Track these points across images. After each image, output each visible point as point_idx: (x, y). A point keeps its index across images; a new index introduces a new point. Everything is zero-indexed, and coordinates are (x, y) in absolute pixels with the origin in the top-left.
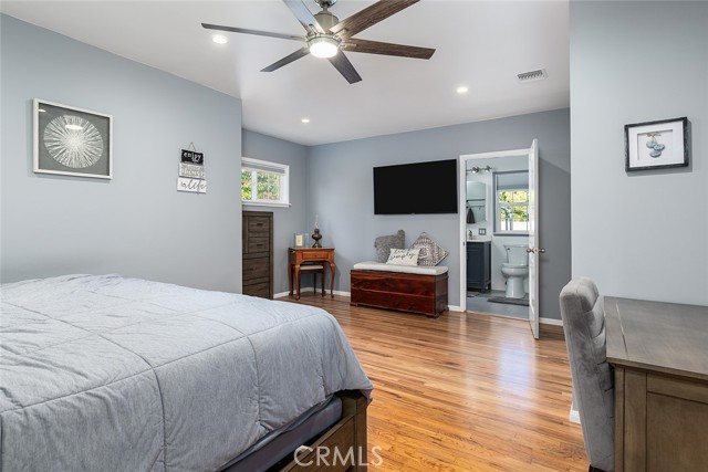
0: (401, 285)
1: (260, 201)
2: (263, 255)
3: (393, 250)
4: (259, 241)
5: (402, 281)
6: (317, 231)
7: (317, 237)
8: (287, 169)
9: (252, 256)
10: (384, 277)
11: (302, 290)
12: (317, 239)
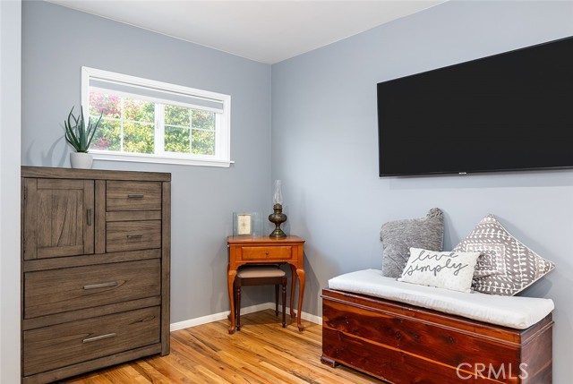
0: (431, 341)
1: (170, 154)
2: (146, 255)
3: (415, 252)
4: (135, 228)
5: (431, 329)
6: (278, 209)
7: (278, 218)
8: (227, 100)
9: (116, 258)
10: (389, 313)
11: (244, 311)
12: (278, 223)
